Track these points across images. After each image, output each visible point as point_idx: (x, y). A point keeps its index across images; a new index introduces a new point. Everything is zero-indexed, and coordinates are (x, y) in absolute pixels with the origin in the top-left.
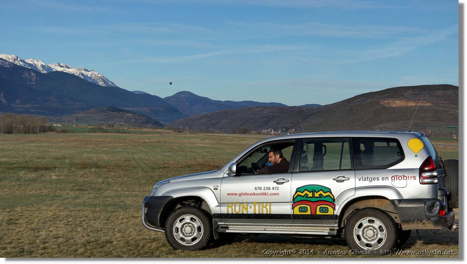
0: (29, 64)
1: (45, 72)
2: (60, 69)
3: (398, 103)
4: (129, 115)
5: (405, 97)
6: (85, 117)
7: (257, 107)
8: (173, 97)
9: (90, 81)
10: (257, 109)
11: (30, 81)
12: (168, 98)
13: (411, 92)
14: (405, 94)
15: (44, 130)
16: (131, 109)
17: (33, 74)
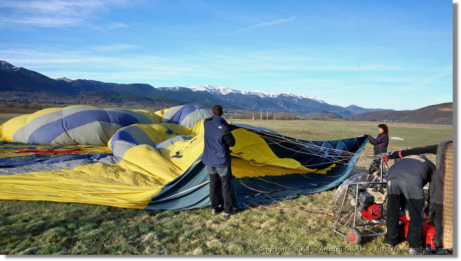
0: (295, 96)
1: (301, 98)
2: (306, 97)
4: (331, 114)
6: (314, 115)
7: (382, 111)
8: (348, 107)
9: (317, 101)
10: (382, 112)
11: (295, 101)
12: (347, 108)
15: (295, 119)
16: (331, 112)
17: (296, 99)
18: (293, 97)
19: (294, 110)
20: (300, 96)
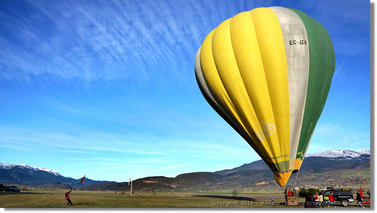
0: (31, 168)
1: (37, 170)
2: (42, 170)
3: (148, 182)
4: (63, 185)
5: (150, 180)
9: (52, 174)
11: (31, 173)
12: (79, 180)
13: (152, 178)
14: (150, 179)
16: (65, 183)
17: (32, 171)
18: (28, 169)
19: (28, 182)
20: (36, 168)
